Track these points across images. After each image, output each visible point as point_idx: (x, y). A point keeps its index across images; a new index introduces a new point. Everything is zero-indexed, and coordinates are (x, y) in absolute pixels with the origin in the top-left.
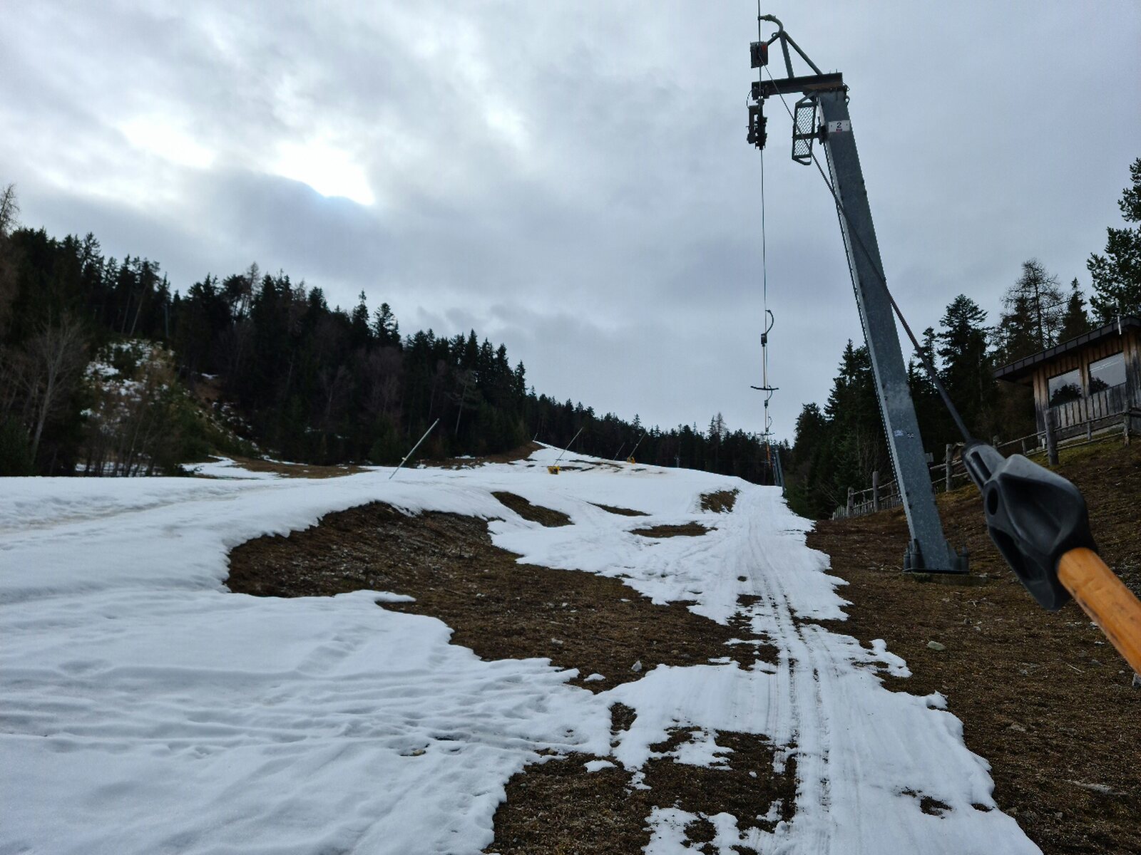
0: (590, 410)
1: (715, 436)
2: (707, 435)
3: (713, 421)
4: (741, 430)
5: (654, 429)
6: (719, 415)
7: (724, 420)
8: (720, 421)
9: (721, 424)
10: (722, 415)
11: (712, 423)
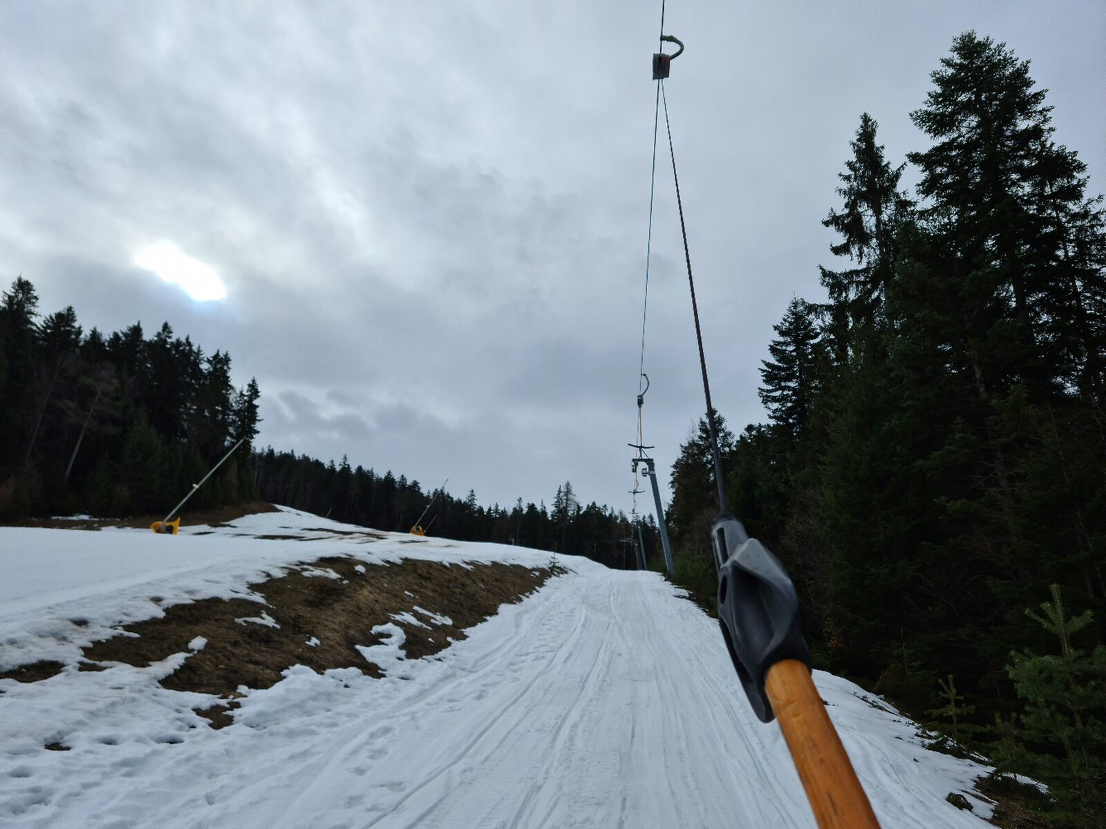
0: (415, 484)
1: (561, 511)
2: (550, 510)
3: (560, 492)
4: (594, 503)
5: (493, 508)
6: (568, 484)
7: (574, 491)
8: (568, 492)
9: (570, 496)
10: (571, 484)
11: (559, 494)
